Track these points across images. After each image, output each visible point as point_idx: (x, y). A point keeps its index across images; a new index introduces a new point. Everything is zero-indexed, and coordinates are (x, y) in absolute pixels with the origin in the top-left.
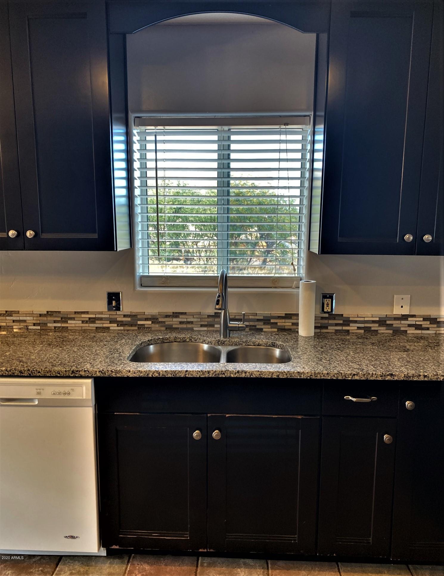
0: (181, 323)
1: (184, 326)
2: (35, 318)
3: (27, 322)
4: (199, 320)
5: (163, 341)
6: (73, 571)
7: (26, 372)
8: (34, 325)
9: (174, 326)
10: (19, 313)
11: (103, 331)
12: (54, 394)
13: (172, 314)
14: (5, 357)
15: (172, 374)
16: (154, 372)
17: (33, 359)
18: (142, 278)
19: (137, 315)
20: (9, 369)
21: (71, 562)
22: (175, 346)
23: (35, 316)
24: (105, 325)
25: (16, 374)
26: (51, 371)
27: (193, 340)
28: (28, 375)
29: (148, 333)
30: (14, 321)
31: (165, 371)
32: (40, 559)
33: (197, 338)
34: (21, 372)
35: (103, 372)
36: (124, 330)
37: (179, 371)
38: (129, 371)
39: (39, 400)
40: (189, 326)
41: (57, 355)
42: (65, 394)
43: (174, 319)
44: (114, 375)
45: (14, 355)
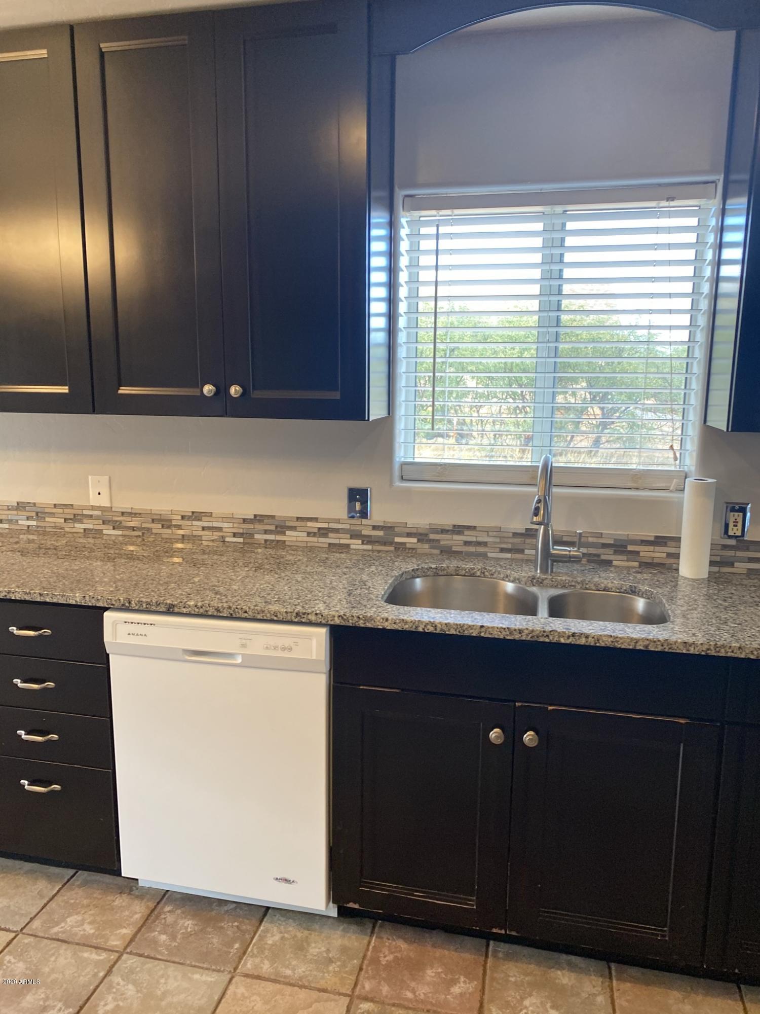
0: (467, 543)
1: (472, 549)
2: (235, 525)
3: (224, 530)
4: (498, 540)
5: (436, 573)
6: (286, 935)
7: (225, 610)
8: (235, 535)
9: (454, 549)
10: (211, 516)
11: (340, 551)
12: (267, 648)
13: (451, 528)
14: (194, 585)
15: (458, 630)
16: (427, 624)
17: (235, 590)
18: (403, 467)
19: (394, 527)
20: (200, 604)
21: (282, 919)
22: (458, 582)
23: (235, 521)
24: (343, 541)
25: (210, 613)
26: (263, 611)
27: (487, 573)
28: (229, 615)
29: (411, 558)
30: (204, 528)
31: (446, 624)
32: (235, 908)
33: (494, 571)
34: (218, 610)
35: (345, 617)
36: (373, 551)
37: (470, 626)
38: (387, 620)
39: (243, 655)
40: (481, 549)
41: (272, 585)
42: (284, 649)
43: (456, 537)
44: (361, 624)
45: (207, 582)
